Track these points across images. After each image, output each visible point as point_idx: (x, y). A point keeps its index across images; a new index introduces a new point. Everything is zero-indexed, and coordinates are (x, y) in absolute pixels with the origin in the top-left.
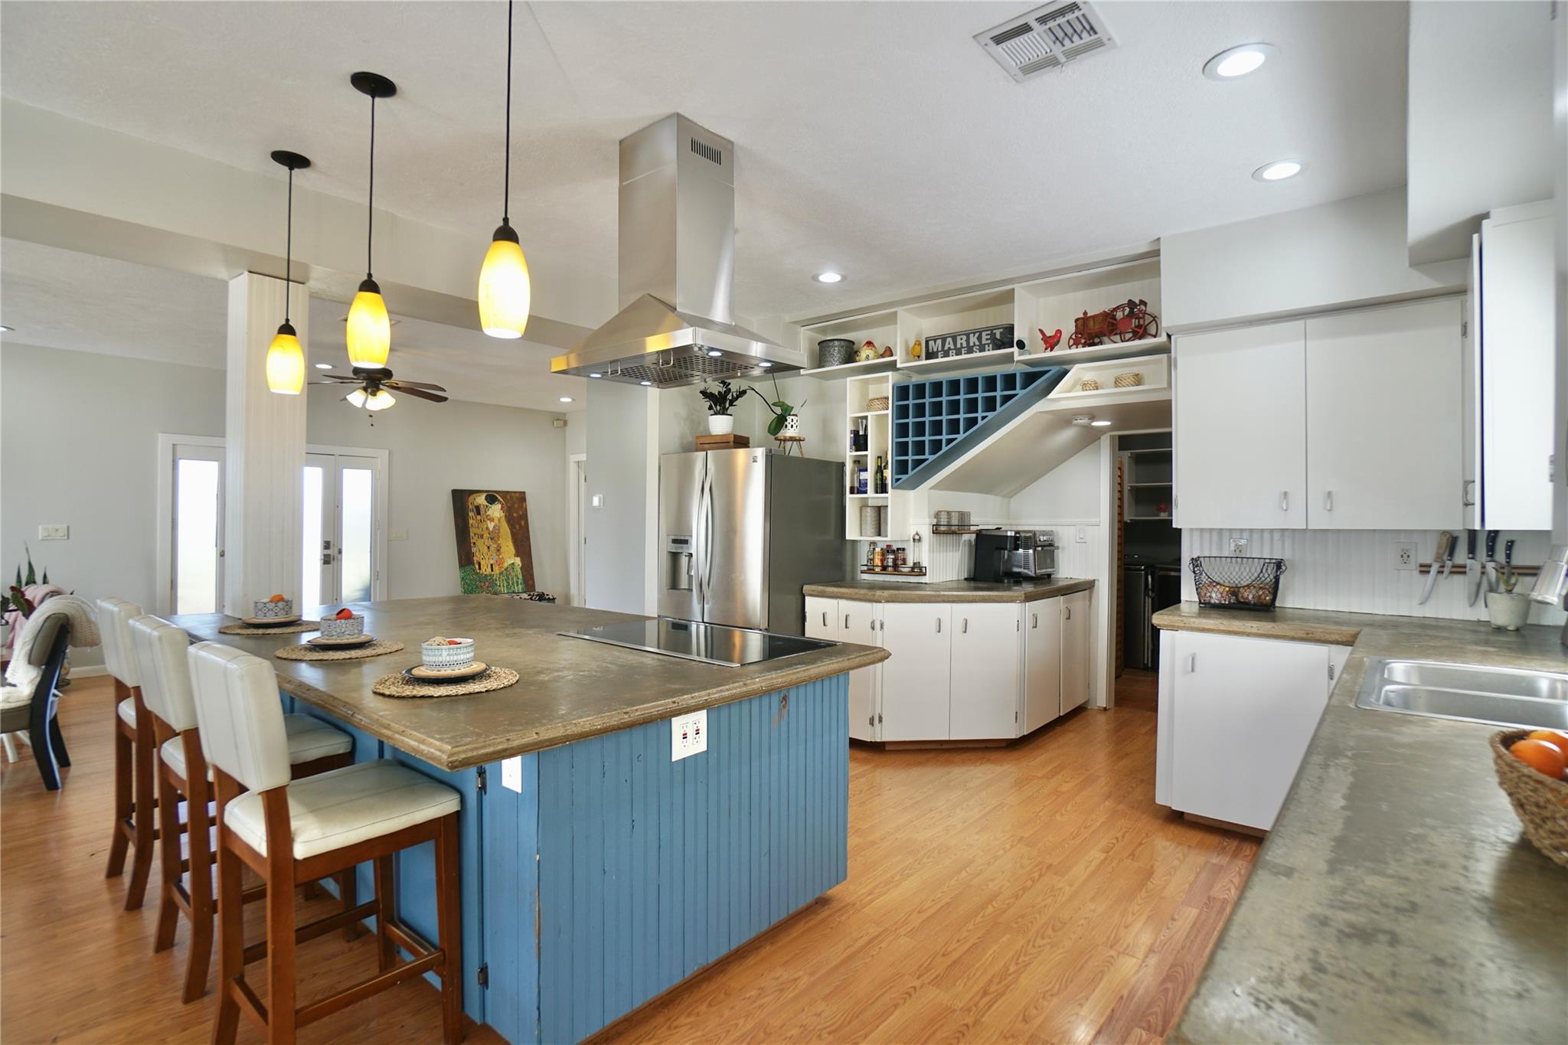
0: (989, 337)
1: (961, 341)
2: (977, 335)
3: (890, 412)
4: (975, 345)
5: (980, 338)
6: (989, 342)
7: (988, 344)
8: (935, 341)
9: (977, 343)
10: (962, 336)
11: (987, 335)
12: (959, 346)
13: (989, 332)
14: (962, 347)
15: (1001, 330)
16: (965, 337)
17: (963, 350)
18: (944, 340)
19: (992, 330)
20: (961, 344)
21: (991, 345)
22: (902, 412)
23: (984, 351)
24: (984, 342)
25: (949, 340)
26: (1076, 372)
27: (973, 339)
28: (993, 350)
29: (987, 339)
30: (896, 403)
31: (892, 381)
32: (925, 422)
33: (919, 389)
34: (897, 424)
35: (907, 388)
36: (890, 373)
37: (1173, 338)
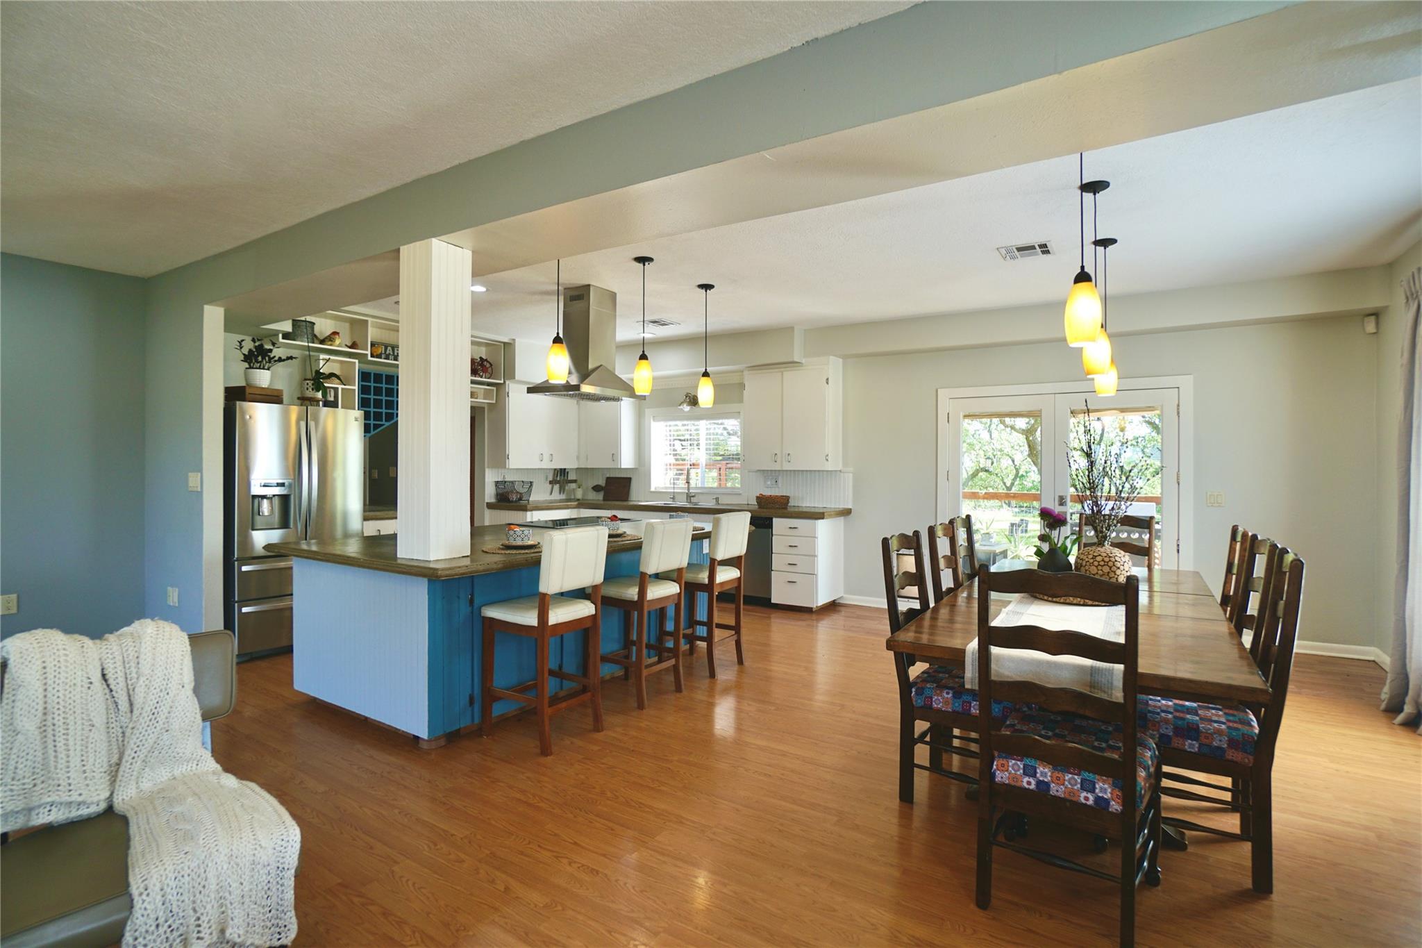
3: (356, 388)
8: (378, 346)
22: (365, 389)
25: (389, 348)
30: (361, 383)
31: (359, 366)
32: (382, 400)
33: (378, 377)
34: (362, 398)
35: (369, 374)
36: (357, 361)
37: (507, 382)
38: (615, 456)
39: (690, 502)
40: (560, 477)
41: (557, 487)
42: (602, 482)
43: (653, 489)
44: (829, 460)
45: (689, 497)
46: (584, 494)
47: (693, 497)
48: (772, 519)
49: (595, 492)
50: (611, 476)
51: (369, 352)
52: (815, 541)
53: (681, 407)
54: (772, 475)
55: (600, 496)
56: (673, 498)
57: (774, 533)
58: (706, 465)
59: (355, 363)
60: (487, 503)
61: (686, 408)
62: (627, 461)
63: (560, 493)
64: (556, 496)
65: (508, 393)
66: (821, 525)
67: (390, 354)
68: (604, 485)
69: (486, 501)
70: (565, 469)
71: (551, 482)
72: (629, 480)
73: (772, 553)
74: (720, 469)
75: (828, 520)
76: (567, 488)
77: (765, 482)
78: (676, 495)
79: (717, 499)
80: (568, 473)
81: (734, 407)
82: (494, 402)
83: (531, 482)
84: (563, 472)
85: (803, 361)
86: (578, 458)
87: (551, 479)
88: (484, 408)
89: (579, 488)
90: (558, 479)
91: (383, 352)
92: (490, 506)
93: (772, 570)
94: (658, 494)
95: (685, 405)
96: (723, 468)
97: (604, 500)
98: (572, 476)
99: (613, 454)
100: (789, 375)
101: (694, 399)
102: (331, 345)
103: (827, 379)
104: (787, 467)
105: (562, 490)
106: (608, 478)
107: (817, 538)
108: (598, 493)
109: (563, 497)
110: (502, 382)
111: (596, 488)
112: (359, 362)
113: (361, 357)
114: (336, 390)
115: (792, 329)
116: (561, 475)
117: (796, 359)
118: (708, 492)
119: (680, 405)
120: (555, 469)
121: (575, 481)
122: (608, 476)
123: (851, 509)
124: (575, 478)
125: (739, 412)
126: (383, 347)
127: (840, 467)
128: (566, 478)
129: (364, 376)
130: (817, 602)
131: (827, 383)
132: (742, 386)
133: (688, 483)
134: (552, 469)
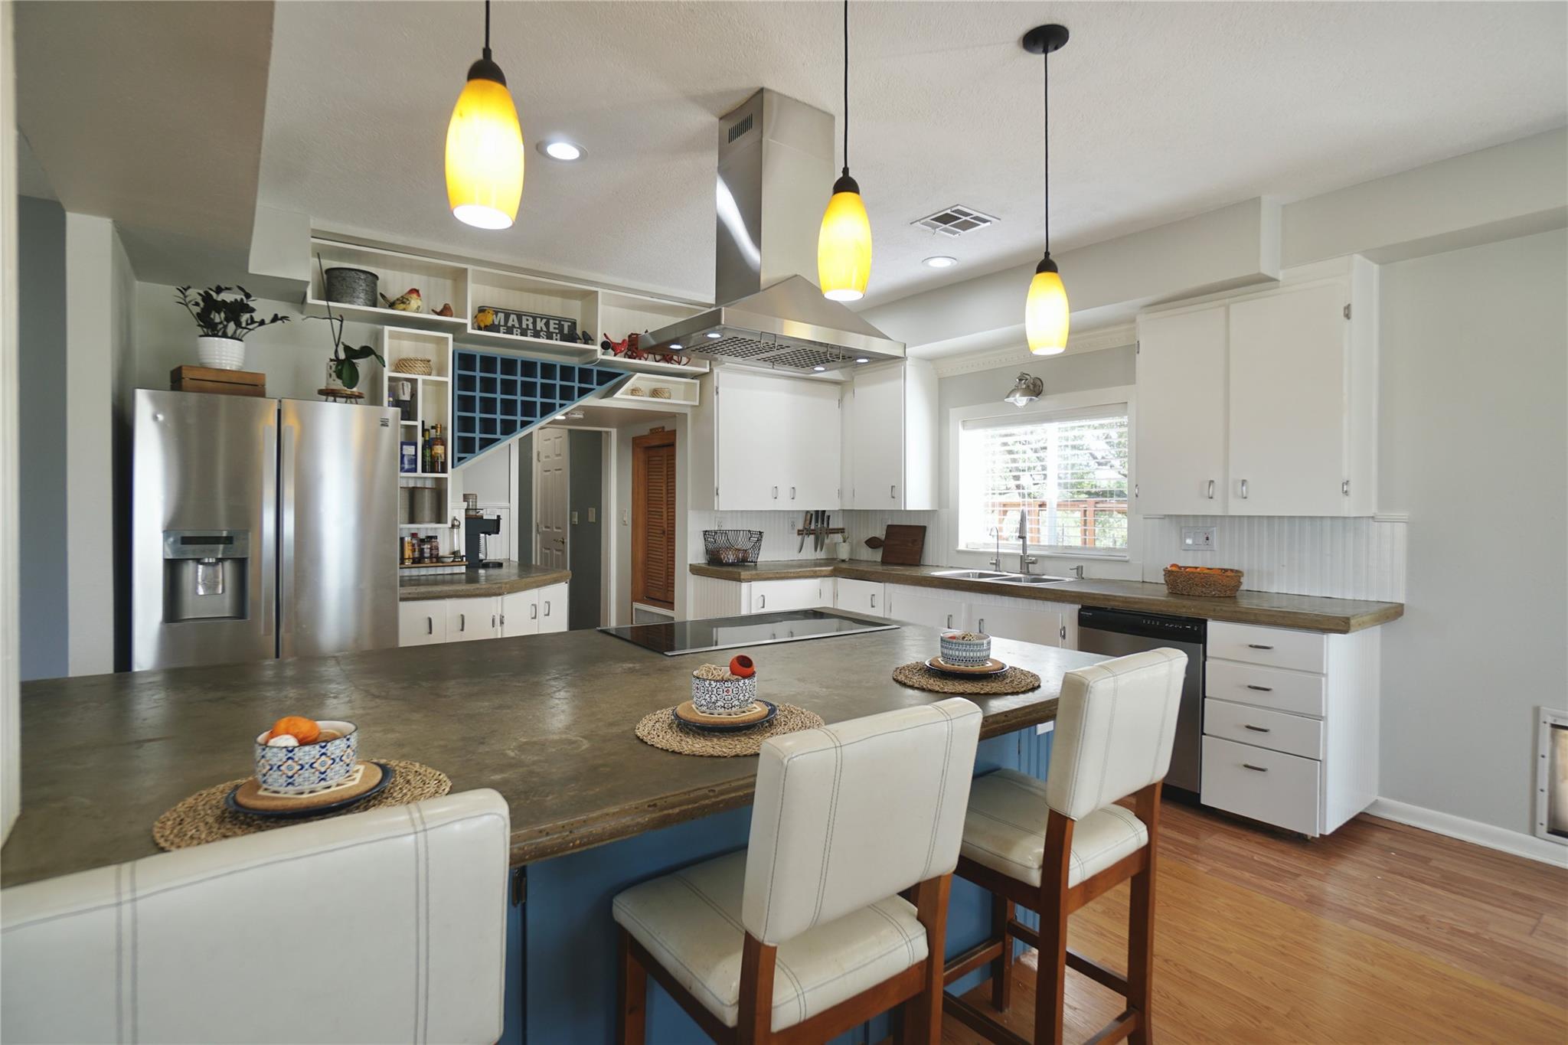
0: (557, 326)
1: (527, 322)
2: (544, 321)
3: (449, 379)
4: (542, 330)
5: (547, 324)
6: (557, 331)
7: (557, 333)
8: (496, 313)
9: (545, 329)
10: (528, 318)
11: (555, 324)
12: (524, 326)
13: (557, 322)
14: (528, 328)
15: (570, 324)
16: (531, 320)
17: (529, 331)
18: (507, 316)
19: (560, 321)
20: (527, 325)
21: (559, 335)
22: (464, 382)
23: (552, 339)
24: (551, 330)
25: (513, 317)
26: (637, 380)
27: (540, 324)
28: (561, 340)
29: (555, 328)
30: (458, 372)
31: (454, 346)
32: (495, 399)
33: (488, 363)
34: (460, 397)
35: (472, 357)
36: (450, 336)
37: (715, 371)
38: (896, 490)
39: (1028, 573)
40: (816, 525)
41: (810, 540)
42: (880, 533)
43: (962, 547)
44: (1352, 493)
45: (1025, 562)
46: (852, 551)
47: (1033, 563)
48: (1205, 622)
49: (870, 549)
50: (895, 523)
51: (469, 321)
52: (1320, 681)
53: (1011, 399)
54: (1200, 526)
55: (877, 555)
56: (997, 564)
57: (1209, 653)
58: (1059, 505)
59: (447, 338)
60: (690, 565)
61: (1021, 401)
62: (917, 498)
63: (816, 550)
64: (809, 553)
65: (717, 388)
66: (1335, 644)
67: (513, 326)
68: (883, 538)
69: (689, 562)
70: (824, 512)
71: (800, 533)
72: (922, 530)
73: (1204, 696)
74: (1085, 511)
75: (1356, 633)
76: (827, 541)
77: (1182, 540)
78: (1001, 558)
79: (1079, 569)
80: (829, 517)
81: (1116, 393)
82: (697, 404)
83: (761, 533)
84: (821, 516)
85: (1280, 276)
86: (840, 493)
87: (801, 528)
88: (686, 414)
89: (844, 542)
90: (813, 527)
91: (502, 323)
92: (696, 570)
93: (1203, 734)
94: (972, 554)
95: (1018, 395)
96: (1090, 510)
97: (884, 562)
98: (834, 524)
99: (892, 487)
100: (1245, 311)
101: (1035, 385)
102: (404, 310)
103: (1348, 308)
104: (1237, 508)
105: (818, 544)
106: (889, 526)
107: (1326, 675)
108: (875, 550)
109: (821, 555)
110: (707, 370)
111: (872, 543)
112: (454, 340)
113: (457, 329)
114: (414, 382)
115: (1256, 202)
116: (817, 521)
117: (1266, 270)
118: (1061, 556)
119: (1008, 397)
120: (807, 512)
121: (841, 531)
122: (890, 523)
123: (1402, 605)
124: (841, 526)
125: (1126, 403)
126: (503, 315)
127: (1373, 510)
128: (825, 525)
129: (465, 361)
130: (1324, 825)
131: (1348, 316)
132: (1133, 349)
133: (1022, 537)
134: (802, 511)
